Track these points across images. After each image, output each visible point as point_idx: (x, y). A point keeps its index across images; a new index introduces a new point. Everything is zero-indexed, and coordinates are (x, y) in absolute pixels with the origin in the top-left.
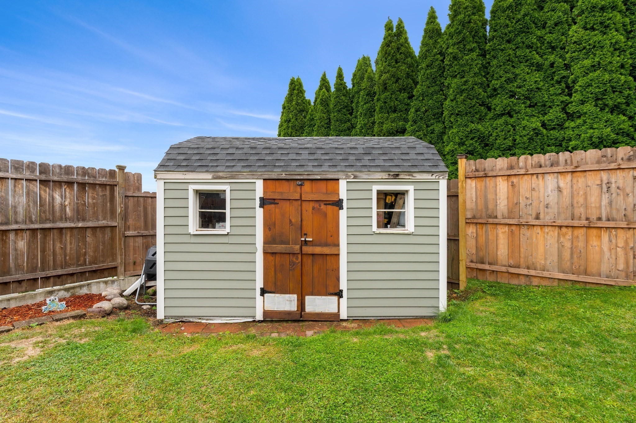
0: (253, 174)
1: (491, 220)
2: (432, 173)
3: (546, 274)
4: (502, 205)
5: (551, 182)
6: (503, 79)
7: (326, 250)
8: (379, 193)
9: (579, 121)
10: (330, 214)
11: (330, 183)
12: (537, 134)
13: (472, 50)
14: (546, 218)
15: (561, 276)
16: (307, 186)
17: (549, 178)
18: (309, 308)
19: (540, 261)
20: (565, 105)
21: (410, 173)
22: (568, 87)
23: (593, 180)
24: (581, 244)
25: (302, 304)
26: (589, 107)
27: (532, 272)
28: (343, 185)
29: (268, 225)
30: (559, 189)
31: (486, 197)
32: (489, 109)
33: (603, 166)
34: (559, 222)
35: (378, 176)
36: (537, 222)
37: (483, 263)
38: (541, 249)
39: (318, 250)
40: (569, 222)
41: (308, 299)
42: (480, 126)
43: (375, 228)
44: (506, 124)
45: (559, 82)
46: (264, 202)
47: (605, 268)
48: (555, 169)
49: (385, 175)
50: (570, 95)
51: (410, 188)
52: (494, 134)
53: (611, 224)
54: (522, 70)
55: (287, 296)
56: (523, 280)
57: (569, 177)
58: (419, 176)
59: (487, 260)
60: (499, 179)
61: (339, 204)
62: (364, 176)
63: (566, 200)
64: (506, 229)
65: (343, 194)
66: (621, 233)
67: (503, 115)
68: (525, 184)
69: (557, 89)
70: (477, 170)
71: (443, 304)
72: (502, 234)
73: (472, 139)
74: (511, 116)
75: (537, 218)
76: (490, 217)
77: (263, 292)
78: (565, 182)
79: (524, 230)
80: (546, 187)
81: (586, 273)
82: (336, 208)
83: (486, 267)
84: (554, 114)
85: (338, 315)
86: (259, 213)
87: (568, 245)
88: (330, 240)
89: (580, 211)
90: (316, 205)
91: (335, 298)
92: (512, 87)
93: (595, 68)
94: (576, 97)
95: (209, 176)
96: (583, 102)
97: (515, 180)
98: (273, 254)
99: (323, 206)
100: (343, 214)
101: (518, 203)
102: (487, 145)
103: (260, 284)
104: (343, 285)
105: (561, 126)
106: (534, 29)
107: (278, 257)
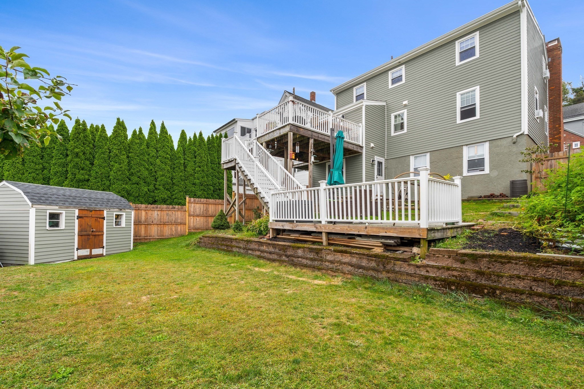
0: (75, 207)
1: (140, 223)
2: (130, 209)
3: (154, 238)
4: (143, 218)
5: (156, 212)
6: (136, 170)
7: (100, 233)
8: (116, 215)
9: (159, 191)
10: (101, 221)
11: (101, 211)
12: (146, 193)
13: (124, 154)
14: (155, 222)
15: (158, 238)
16: (93, 212)
17: (156, 211)
18: (93, 253)
19: (153, 234)
20: (155, 185)
21: (125, 209)
22: (155, 178)
23: (165, 213)
24: (162, 229)
25: (91, 252)
26: (161, 187)
27: (151, 238)
28: (105, 212)
29: (80, 225)
30: (158, 215)
31: (138, 216)
32: (130, 180)
33: (167, 209)
34: (158, 223)
35: (116, 210)
36: (152, 223)
37: (136, 237)
38: (153, 231)
39: (97, 233)
40: (160, 223)
41: (93, 250)
42: (126, 187)
43: (114, 226)
44: (136, 187)
45: (153, 176)
46: (79, 217)
47: (167, 234)
48: (157, 209)
49: (118, 210)
50: (156, 181)
51: (124, 214)
52: (132, 190)
53: (168, 223)
54: (142, 168)
55: (86, 250)
56: (148, 240)
57: (160, 212)
58: (127, 210)
59: (138, 236)
60: (143, 211)
61: (104, 218)
62: (112, 210)
63: (159, 218)
64: (144, 226)
65: (105, 215)
66: (170, 225)
67: (135, 184)
68: (150, 213)
69: (153, 178)
70: (136, 207)
71: (132, 248)
72: (143, 227)
73: (123, 191)
74: (138, 185)
75: (153, 222)
76: (139, 222)
77: (78, 249)
78: (159, 213)
79: (149, 226)
80: (155, 214)
81: (163, 236)
82: (103, 220)
83: (138, 238)
84: (151, 187)
85: (103, 254)
86: (77, 221)
87: (159, 229)
88: (101, 230)
89: (162, 220)
90: (96, 219)
91: (102, 249)
92: (139, 174)
93: (163, 175)
94: (158, 183)
95: (57, 207)
96: (160, 185)
97: (147, 211)
98: (81, 235)
99: (99, 219)
100: (105, 221)
101: (148, 218)
102: (128, 194)
103: (76, 246)
104: (105, 245)
105: (153, 191)
106: (146, 155)
107: (83, 237)
